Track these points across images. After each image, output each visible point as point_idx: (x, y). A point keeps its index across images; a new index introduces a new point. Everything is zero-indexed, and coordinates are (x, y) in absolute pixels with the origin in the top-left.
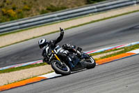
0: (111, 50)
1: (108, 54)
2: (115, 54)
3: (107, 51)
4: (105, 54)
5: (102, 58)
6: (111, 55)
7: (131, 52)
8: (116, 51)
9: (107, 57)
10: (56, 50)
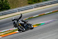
0: (8, 31)
1: (6, 32)
2: (9, 33)
3: (6, 31)
4: (5, 33)
5: (4, 34)
6: (7, 33)
7: (16, 32)
8: (10, 32)
9: (6, 34)
10: (19, 22)
